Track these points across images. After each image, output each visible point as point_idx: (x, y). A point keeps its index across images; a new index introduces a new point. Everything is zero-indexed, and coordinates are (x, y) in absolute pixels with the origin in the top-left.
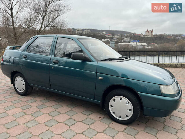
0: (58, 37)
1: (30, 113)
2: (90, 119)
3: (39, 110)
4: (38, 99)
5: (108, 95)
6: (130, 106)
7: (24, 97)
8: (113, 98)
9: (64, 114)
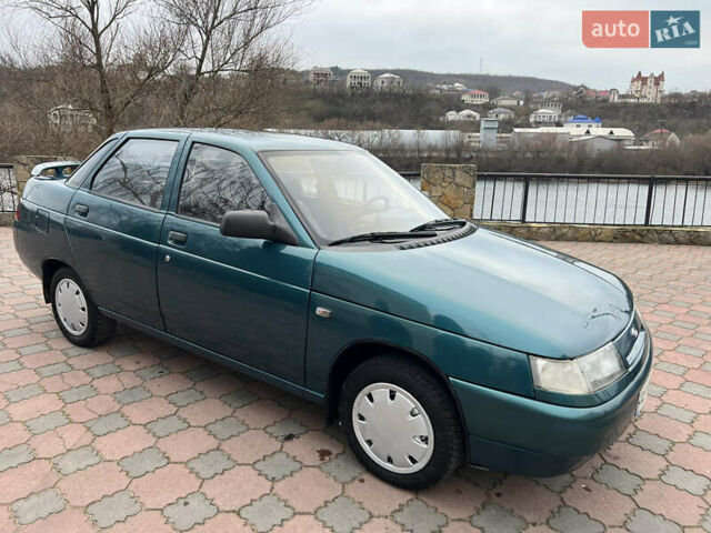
0: (194, 143)
2: (288, 456)
3: (118, 406)
4: (129, 364)
5: (351, 375)
6: (423, 424)
7: (85, 351)
8: (366, 390)
9: (202, 430)
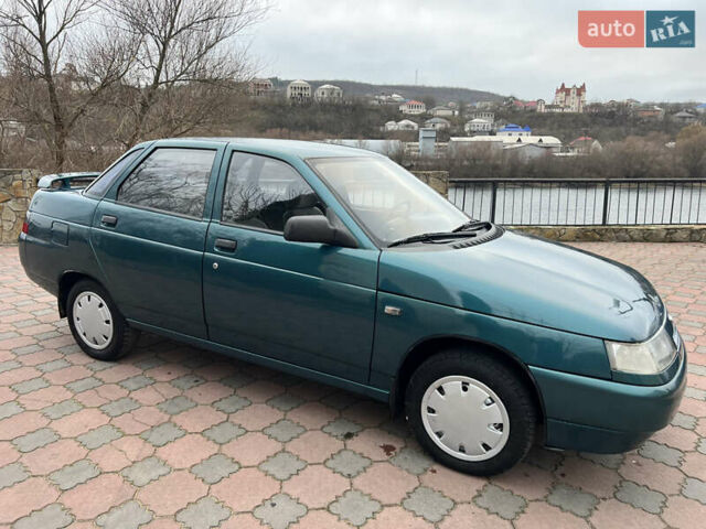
0: (233, 151)
1: (139, 429)
2: (354, 452)
3: (166, 418)
4: (161, 375)
5: (418, 370)
6: (498, 412)
7: (108, 364)
8: (437, 383)
9: (260, 434)
